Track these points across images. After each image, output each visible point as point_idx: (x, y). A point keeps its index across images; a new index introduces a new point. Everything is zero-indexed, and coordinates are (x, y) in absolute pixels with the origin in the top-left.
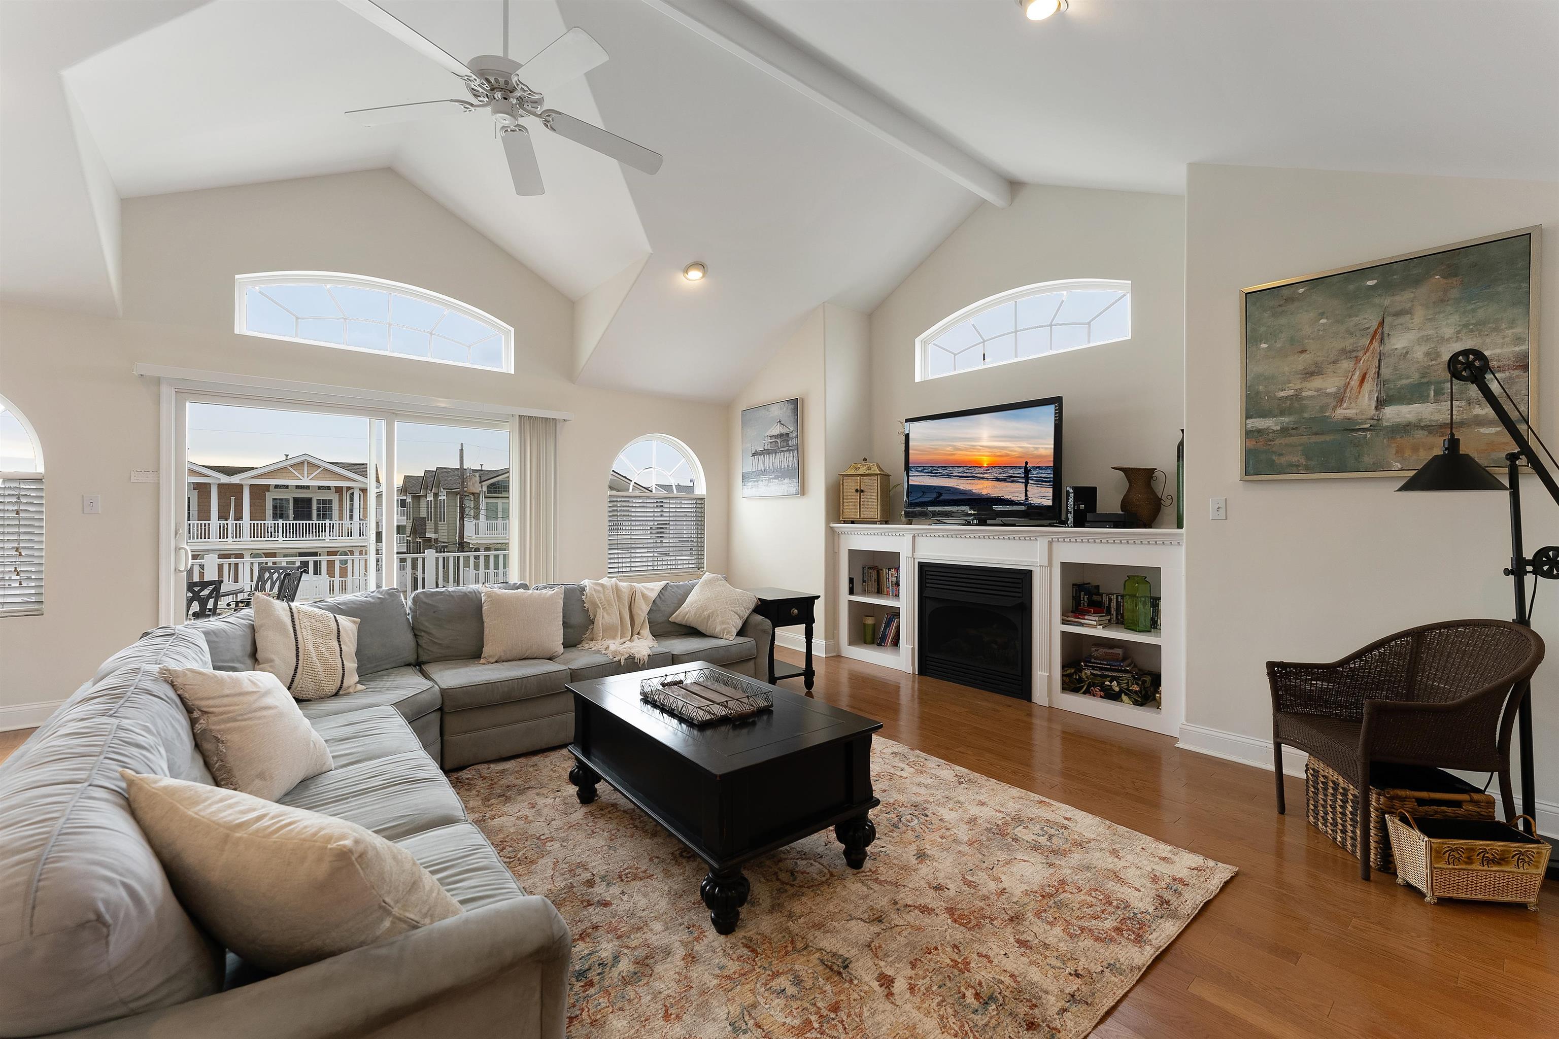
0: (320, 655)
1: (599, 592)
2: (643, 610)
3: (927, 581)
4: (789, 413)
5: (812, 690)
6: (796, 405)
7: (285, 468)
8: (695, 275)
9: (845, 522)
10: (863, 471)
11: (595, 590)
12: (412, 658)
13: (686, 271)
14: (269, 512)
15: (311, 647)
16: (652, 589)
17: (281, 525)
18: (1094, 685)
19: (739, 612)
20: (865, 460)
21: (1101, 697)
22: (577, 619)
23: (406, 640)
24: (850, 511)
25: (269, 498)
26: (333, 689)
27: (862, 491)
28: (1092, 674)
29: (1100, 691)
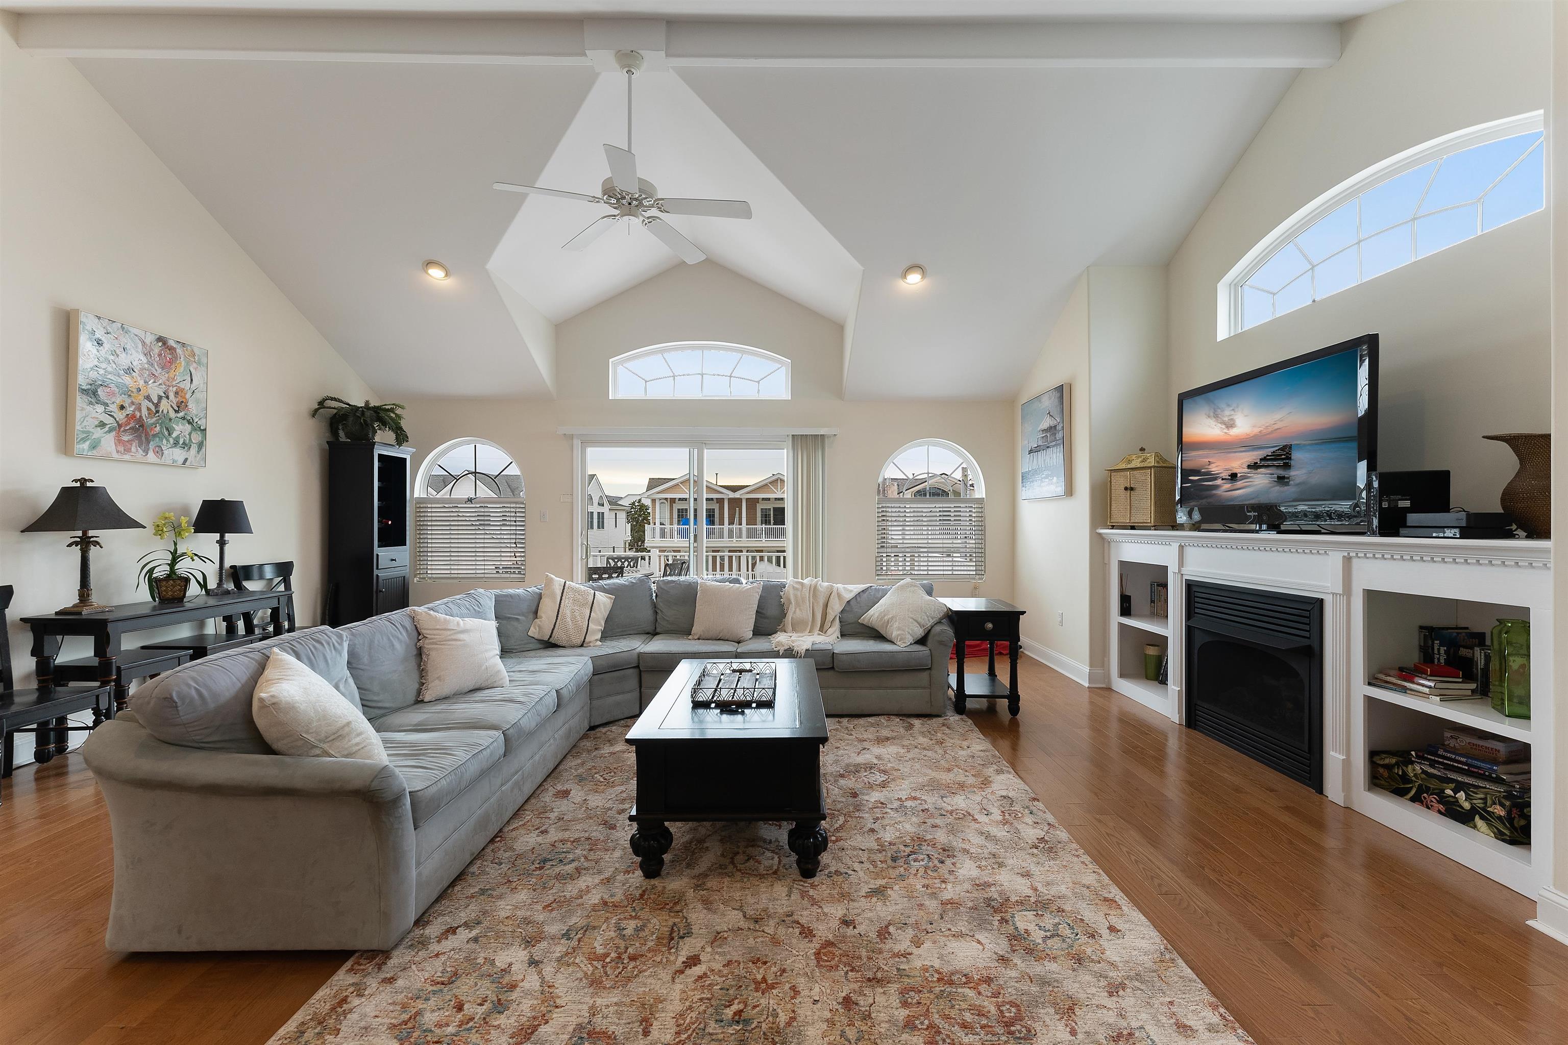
0: (574, 618)
1: (797, 589)
2: (836, 608)
3: (1196, 605)
4: (1056, 402)
5: (1018, 717)
6: (1063, 393)
7: (766, 485)
8: (914, 278)
9: (1113, 527)
10: (1136, 463)
11: (793, 587)
12: (650, 628)
13: (904, 276)
14: (759, 519)
15: (568, 613)
16: (851, 591)
17: (764, 529)
18: (1428, 790)
19: (919, 620)
20: (1142, 450)
21: (1440, 812)
22: (772, 611)
23: (648, 613)
24: (1120, 514)
25: (759, 507)
26: (579, 642)
27: (1132, 489)
28: (1424, 772)
29: (1439, 802)
